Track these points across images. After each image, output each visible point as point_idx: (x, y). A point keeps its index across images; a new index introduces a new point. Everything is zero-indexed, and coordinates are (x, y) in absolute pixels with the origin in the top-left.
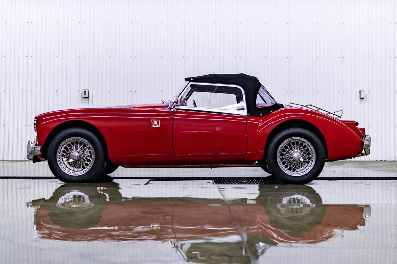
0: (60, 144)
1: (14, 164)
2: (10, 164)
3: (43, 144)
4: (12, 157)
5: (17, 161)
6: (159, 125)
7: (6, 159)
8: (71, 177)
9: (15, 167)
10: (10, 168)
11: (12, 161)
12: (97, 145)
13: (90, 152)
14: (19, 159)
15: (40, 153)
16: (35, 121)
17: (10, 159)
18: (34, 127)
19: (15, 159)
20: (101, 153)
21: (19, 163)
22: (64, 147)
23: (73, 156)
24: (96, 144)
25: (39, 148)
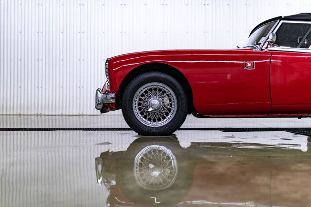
0: (137, 90)
1: (71, 117)
2: (68, 117)
3: (117, 90)
4: (69, 112)
5: (73, 115)
6: (253, 67)
7: (64, 113)
8: (150, 128)
9: (71, 120)
10: (68, 120)
11: (69, 115)
12: (180, 91)
13: (170, 100)
14: (75, 114)
15: (113, 101)
16: (106, 65)
17: (68, 114)
18: (106, 72)
19: (71, 114)
20: (184, 101)
21: (75, 117)
22: (141, 94)
23: (153, 105)
24: (178, 90)
25: (112, 95)
